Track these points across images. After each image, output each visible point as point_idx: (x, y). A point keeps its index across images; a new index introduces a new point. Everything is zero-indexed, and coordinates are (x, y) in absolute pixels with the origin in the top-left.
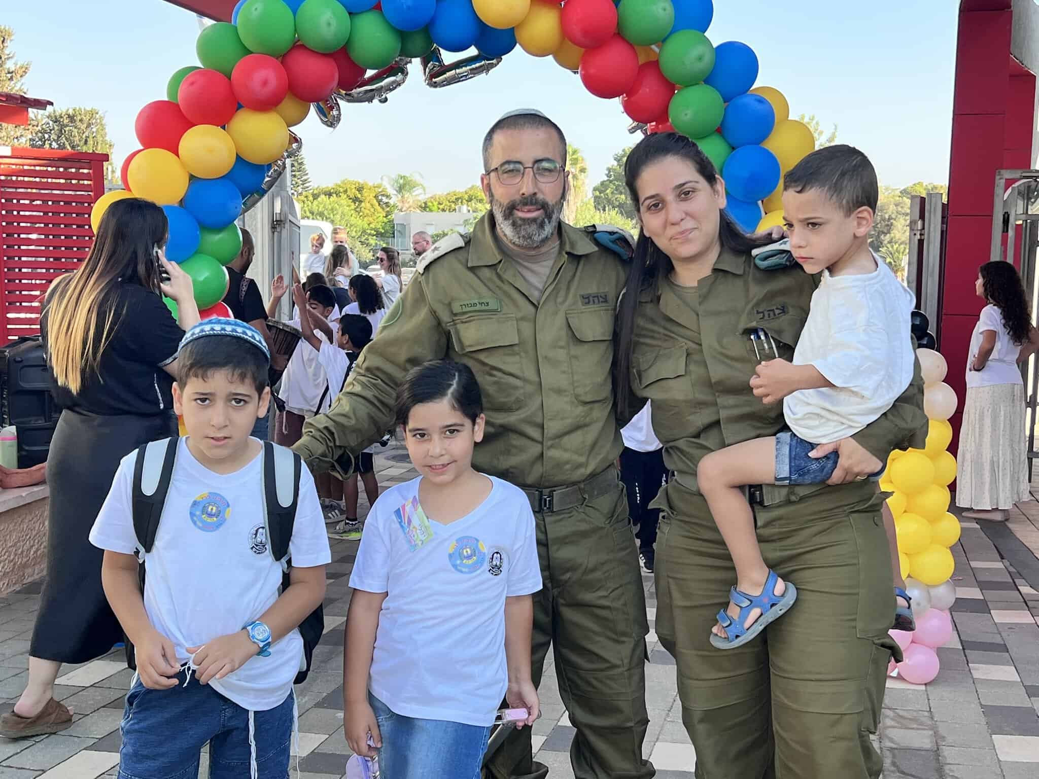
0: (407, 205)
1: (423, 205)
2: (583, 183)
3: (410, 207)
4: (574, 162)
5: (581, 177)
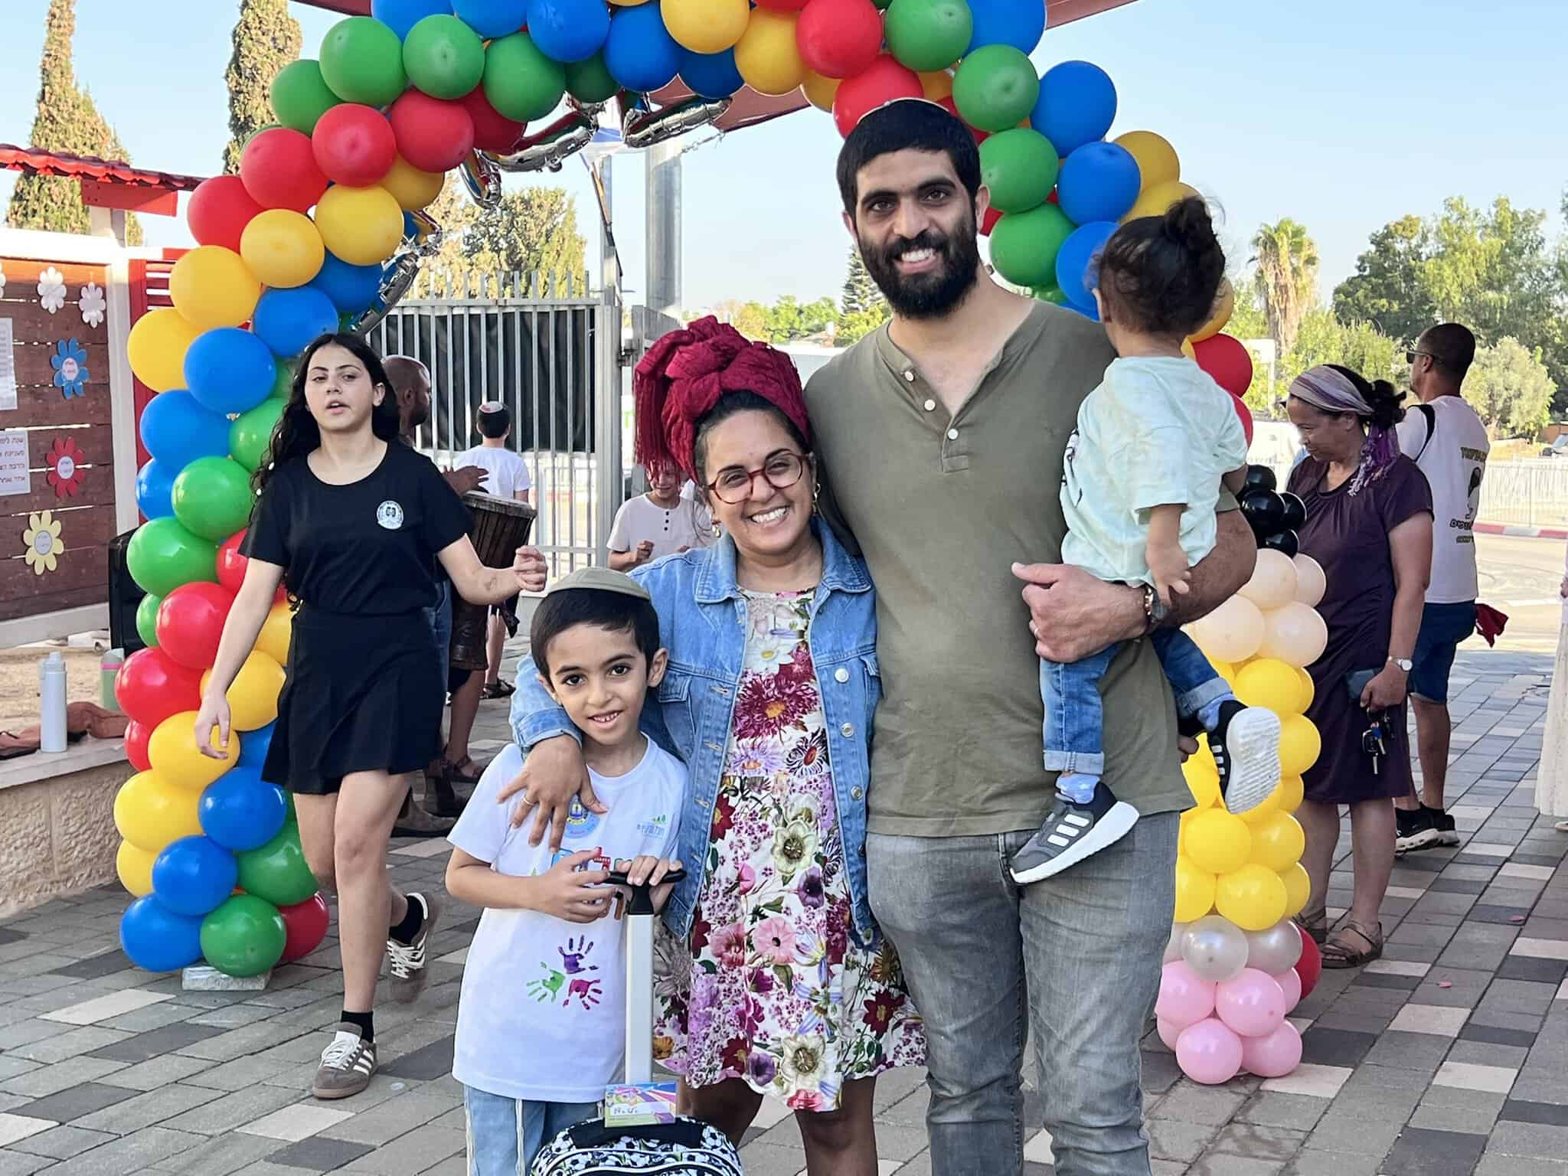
2: (1312, 281)
4: (1296, 248)
5: (1307, 272)
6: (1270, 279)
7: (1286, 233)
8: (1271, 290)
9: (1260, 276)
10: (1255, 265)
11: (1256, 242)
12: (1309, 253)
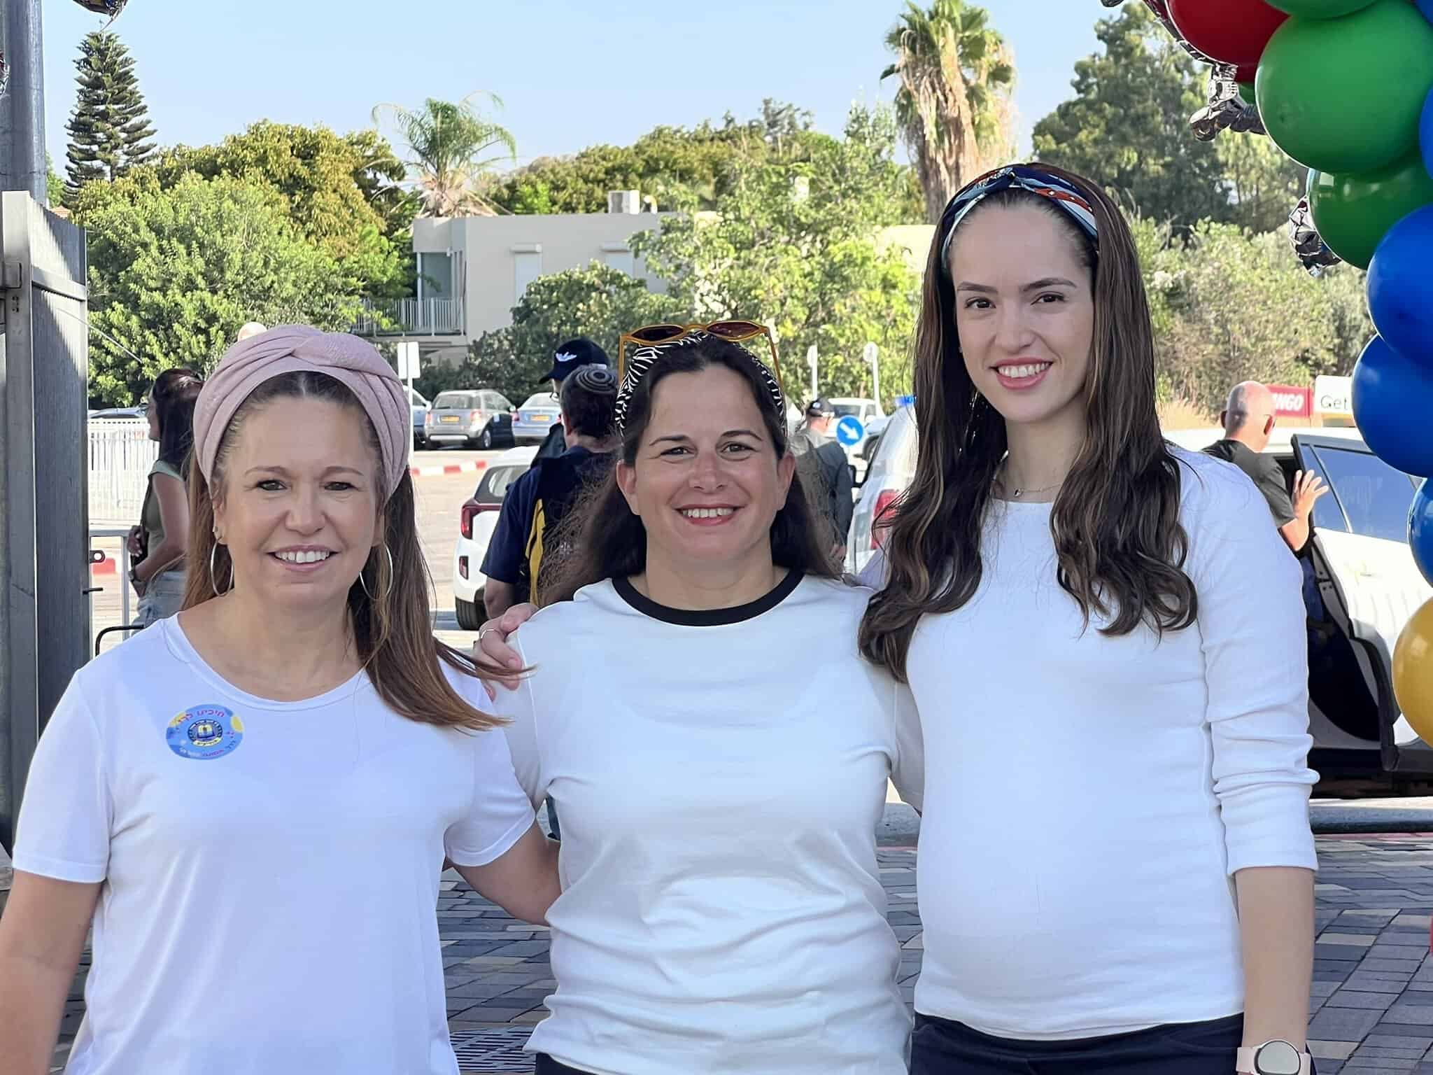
0: (455, 196)
1: (506, 192)
2: (1002, 113)
3: (463, 200)
4: (972, 50)
5: (995, 95)
6: (927, 110)
7: (951, 19)
8: (930, 131)
9: (906, 103)
10: (896, 81)
11: (894, 38)
12: (995, 58)
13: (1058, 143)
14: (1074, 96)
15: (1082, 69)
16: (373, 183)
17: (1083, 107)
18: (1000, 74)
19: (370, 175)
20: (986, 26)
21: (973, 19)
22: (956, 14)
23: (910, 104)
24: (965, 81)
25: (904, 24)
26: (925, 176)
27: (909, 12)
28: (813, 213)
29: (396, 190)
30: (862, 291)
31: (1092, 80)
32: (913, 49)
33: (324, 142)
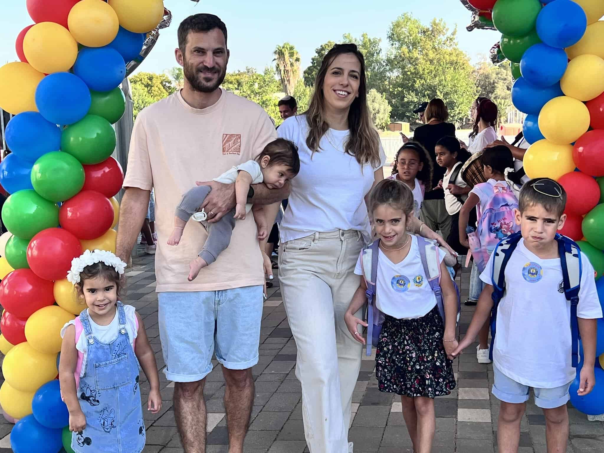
2: (298, 68)
4: (292, 55)
5: (296, 64)
6: (282, 68)
8: (282, 72)
10: (275, 62)
11: (275, 52)
12: (296, 56)
13: (308, 75)
14: (311, 65)
15: (313, 59)
16: (165, 85)
17: (313, 68)
18: (297, 60)
19: (164, 83)
20: (294, 50)
21: (291, 48)
22: (288, 47)
23: (279, 67)
24: (290, 61)
25: (277, 49)
26: (282, 82)
27: (278, 47)
28: (259, 90)
29: (170, 86)
30: (270, 106)
31: (315, 62)
32: (279, 55)
33: (154, 76)
